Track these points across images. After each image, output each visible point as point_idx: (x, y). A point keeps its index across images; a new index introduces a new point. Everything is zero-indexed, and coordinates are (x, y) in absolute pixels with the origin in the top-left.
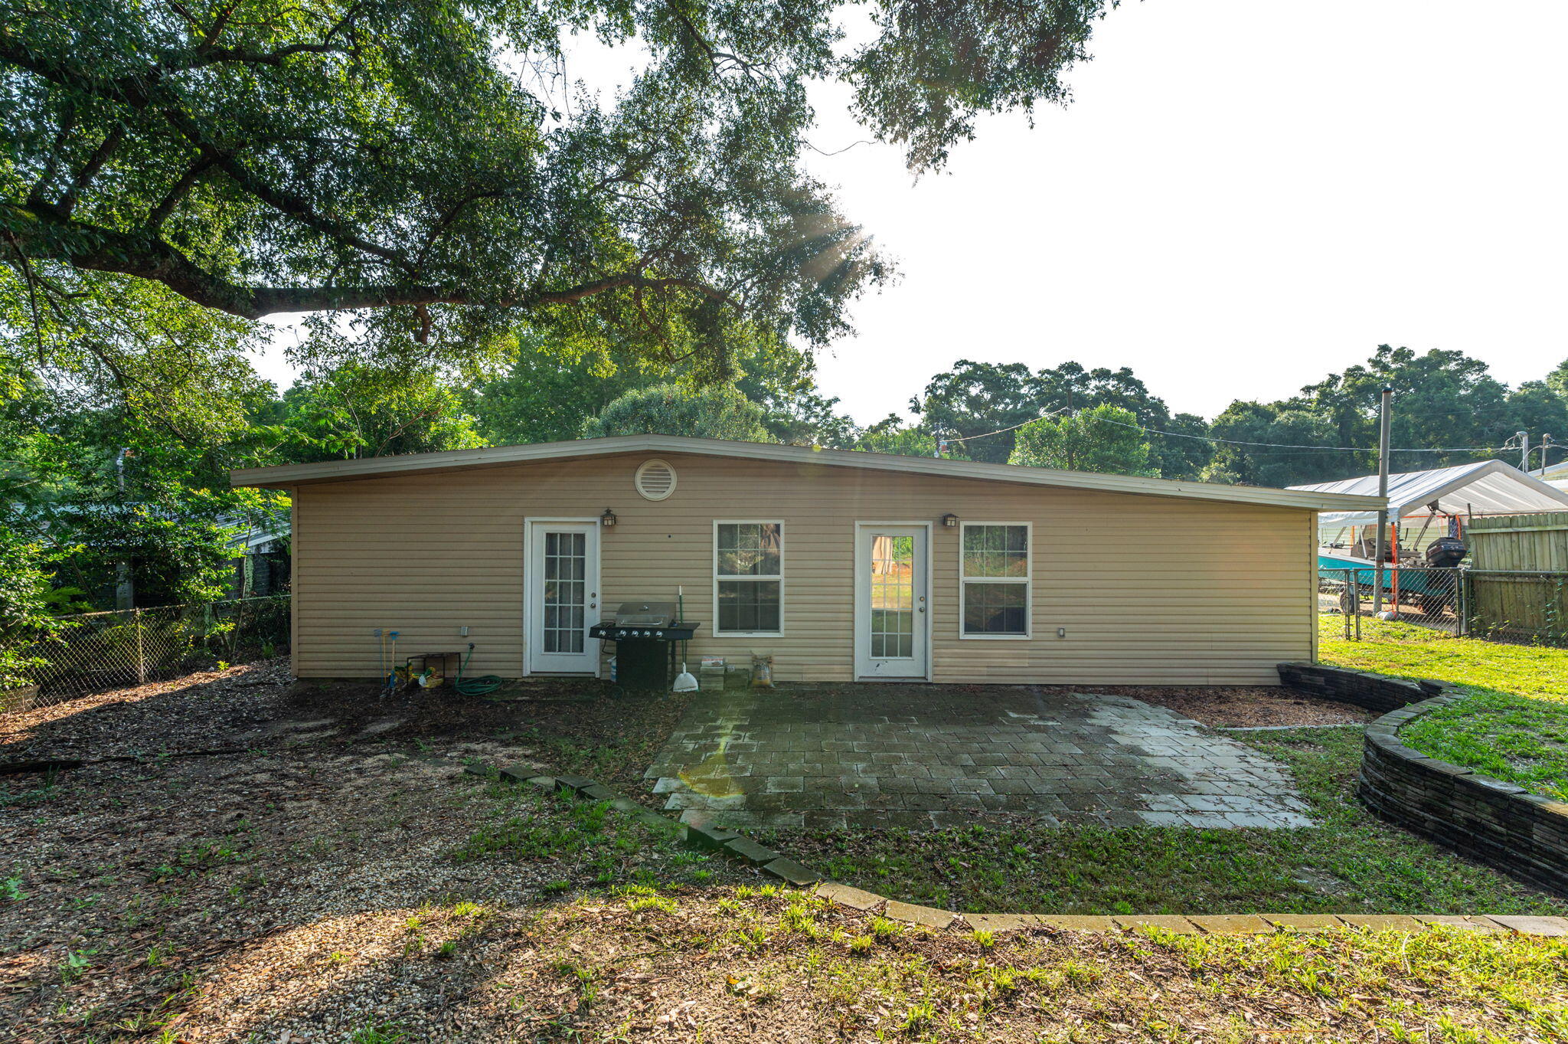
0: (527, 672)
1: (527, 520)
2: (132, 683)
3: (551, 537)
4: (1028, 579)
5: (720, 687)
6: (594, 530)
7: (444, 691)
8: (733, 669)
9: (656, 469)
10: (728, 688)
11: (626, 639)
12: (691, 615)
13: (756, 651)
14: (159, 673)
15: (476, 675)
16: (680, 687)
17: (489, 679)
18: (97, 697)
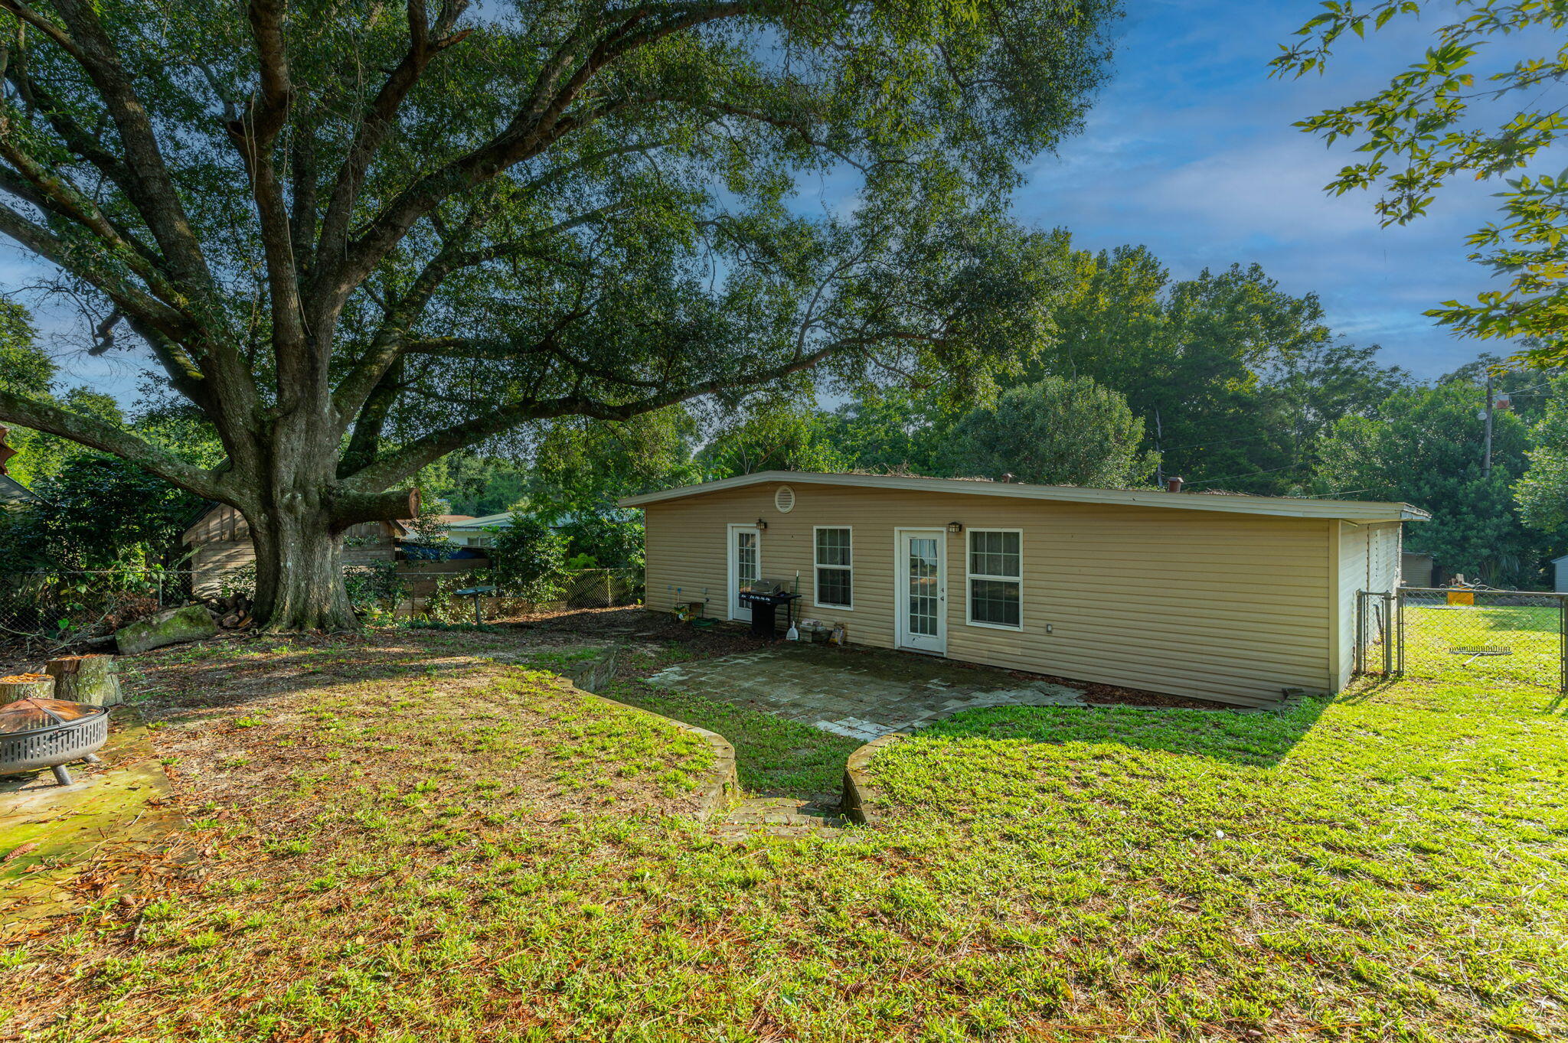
0: (730, 618)
1: (729, 526)
2: (606, 606)
3: (741, 535)
4: (1019, 579)
5: (810, 640)
6: (757, 533)
7: (690, 623)
8: (820, 629)
9: (785, 492)
10: (814, 641)
11: (754, 602)
12: (803, 590)
13: (838, 619)
14: (618, 602)
15: (710, 617)
16: (789, 637)
17: (713, 620)
18: (585, 610)
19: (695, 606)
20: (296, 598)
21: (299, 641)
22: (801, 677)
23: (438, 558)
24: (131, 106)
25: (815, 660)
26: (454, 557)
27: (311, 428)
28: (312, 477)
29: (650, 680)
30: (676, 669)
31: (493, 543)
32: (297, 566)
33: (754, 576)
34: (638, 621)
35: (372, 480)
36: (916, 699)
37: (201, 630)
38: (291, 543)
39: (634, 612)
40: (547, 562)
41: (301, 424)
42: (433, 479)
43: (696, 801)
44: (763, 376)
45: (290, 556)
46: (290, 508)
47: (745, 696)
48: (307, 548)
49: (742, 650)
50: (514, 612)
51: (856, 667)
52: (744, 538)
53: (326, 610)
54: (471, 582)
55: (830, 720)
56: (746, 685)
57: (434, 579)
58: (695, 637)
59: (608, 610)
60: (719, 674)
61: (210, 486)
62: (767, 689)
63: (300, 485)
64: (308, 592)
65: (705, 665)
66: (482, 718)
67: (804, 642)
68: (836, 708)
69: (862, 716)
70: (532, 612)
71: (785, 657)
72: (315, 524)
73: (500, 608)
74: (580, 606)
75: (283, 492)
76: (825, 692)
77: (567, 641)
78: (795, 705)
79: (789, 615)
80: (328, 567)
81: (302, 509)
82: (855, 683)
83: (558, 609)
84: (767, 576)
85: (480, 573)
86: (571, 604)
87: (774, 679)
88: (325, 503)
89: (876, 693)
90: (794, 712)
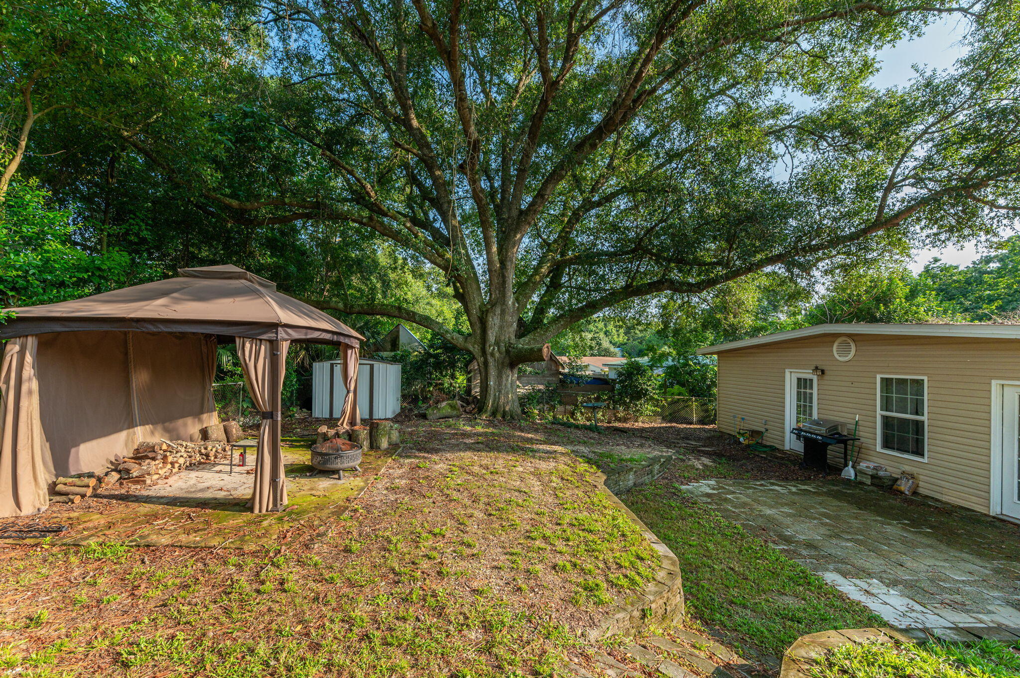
0: (787, 448)
1: (787, 370)
2: (691, 423)
3: (799, 380)
5: (869, 482)
6: (815, 378)
7: (748, 446)
8: (881, 473)
9: (845, 342)
10: (872, 484)
11: (806, 438)
12: (863, 434)
13: (907, 468)
14: (701, 422)
15: (768, 444)
16: (844, 474)
17: (771, 447)
18: (674, 424)
19: (755, 433)
20: (494, 401)
21: (490, 424)
22: (837, 518)
23: (578, 383)
24: (438, 173)
25: (863, 504)
26: (587, 383)
27: (503, 312)
28: (503, 338)
29: (683, 487)
30: (712, 482)
31: (613, 375)
32: (495, 384)
33: (811, 415)
34: (708, 438)
35: (534, 339)
36: (995, 587)
37: (455, 412)
38: (493, 372)
39: (710, 430)
40: (647, 390)
41: (498, 311)
42: (615, 337)
43: (597, 617)
44: (836, 241)
45: (492, 379)
46: (492, 354)
47: (760, 522)
48: (499, 376)
49: (785, 479)
50: (625, 420)
51: (915, 523)
52: (803, 384)
53: (507, 409)
54: (598, 399)
55: (844, 575)
56: (768, 512)
57: (577, 395)
58: (747, 458)
59: (692, 426)
60: (747, 496)
61: (463, 343)
62: (788, 521)
63: (497, 343)
64: (499, 398)
65: (740, 484)
66: (520, 492)
67: (861, 483)
68: (860, 563)
69: (893, 583)
70: (636, 421)
71: (829, 494)
72: (503, 363)
73: (615, 416)
74: (670, 421)
75: (490, 346)
76: (856, 541)
77: (641, 446)
78: (810, 545)
79: (845, 454)
80: (509, 386)
81: (497, 355)
82: (904, 541)
83: (655, 421)
84: (822, 416)
85: (603, 394)
86: (664, 419)
87: (802, 513)
88: (508, 352)
89: (931, 562)
90: (804, 553)
